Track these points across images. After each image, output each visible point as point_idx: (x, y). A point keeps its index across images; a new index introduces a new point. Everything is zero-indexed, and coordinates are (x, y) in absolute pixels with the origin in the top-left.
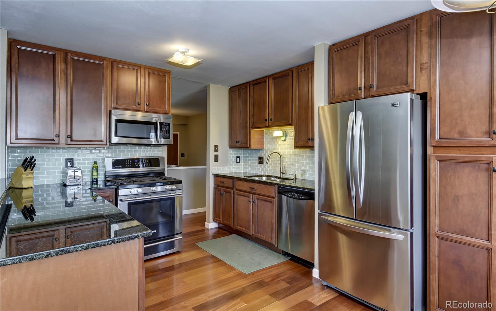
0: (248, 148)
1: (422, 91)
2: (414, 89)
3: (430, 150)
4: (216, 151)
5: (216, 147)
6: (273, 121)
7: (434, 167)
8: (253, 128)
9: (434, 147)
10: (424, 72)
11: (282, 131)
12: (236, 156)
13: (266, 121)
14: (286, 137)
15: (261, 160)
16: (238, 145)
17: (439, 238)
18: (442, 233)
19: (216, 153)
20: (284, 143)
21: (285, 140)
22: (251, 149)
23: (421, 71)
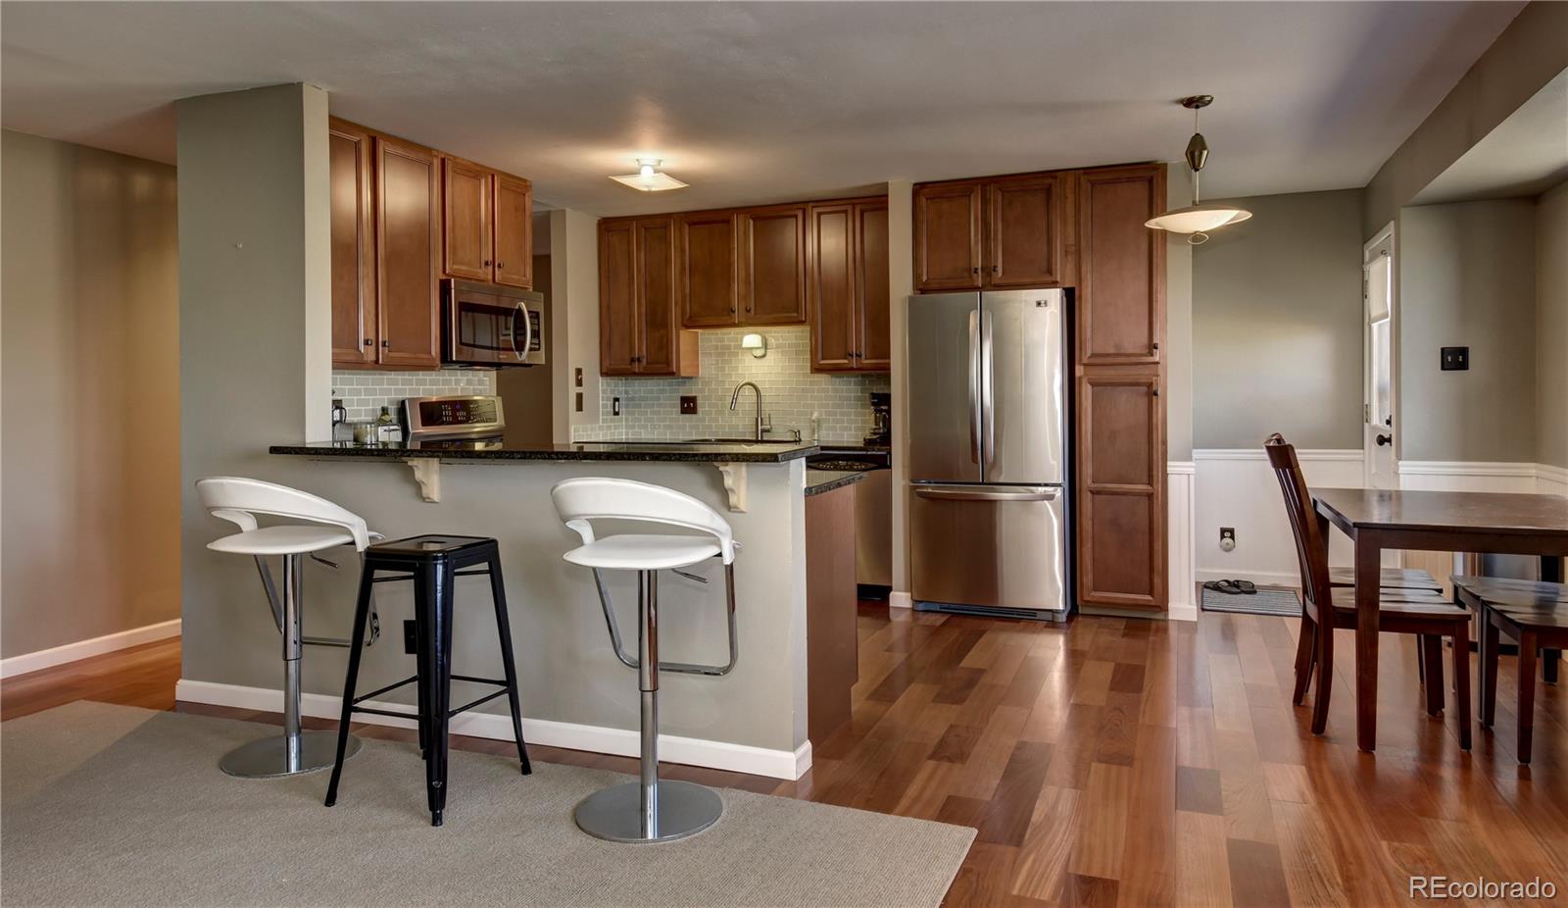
0: (673, 374)
1: (1067, 286)
2: (1058, 279)
3: (1079, 371)
4: (579, 383)
5: (579, 371)
6: (752, 312)
7: (1086, 393)
8: (687, 327)
9: (1085, 365)
10: (1070, 257)
11: (760, 334)
12: (613, 396)
13: (734, 312)
14: (766, 348)
15: (689, 405)
16: (636, 368)
17: (1092, 492)
18: (1096, 485)
19: (579, 390)
20: (760, 362)
21: (764, 356)
22: (679, 377)
23: (1066, 255)
